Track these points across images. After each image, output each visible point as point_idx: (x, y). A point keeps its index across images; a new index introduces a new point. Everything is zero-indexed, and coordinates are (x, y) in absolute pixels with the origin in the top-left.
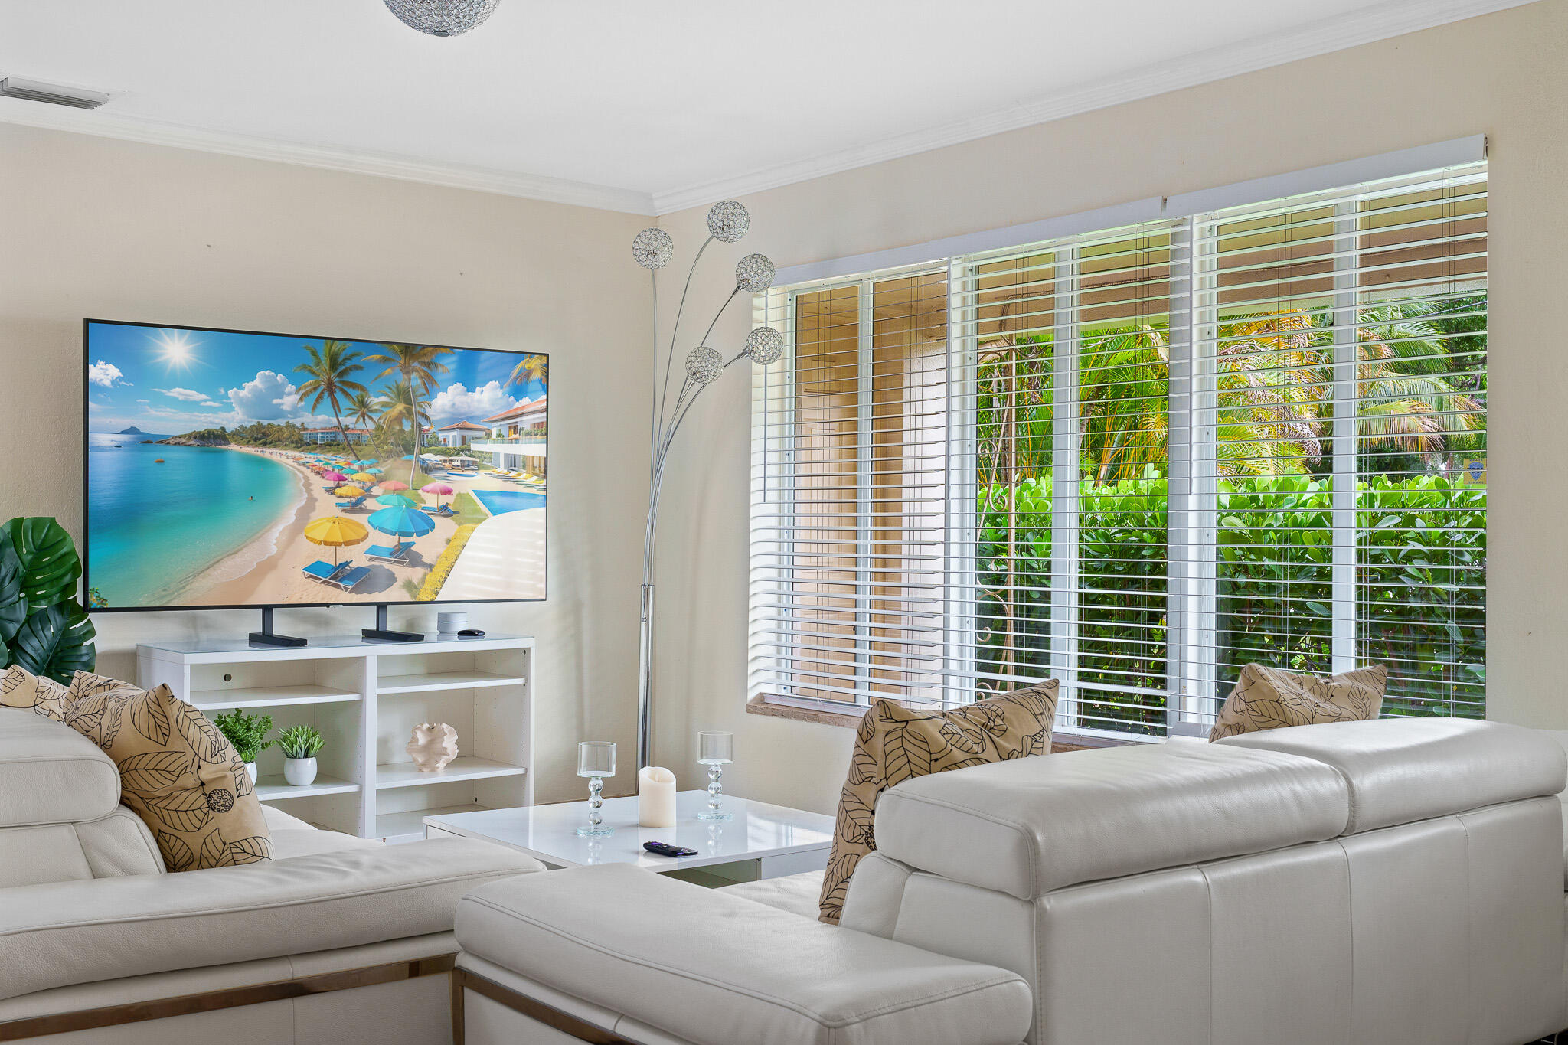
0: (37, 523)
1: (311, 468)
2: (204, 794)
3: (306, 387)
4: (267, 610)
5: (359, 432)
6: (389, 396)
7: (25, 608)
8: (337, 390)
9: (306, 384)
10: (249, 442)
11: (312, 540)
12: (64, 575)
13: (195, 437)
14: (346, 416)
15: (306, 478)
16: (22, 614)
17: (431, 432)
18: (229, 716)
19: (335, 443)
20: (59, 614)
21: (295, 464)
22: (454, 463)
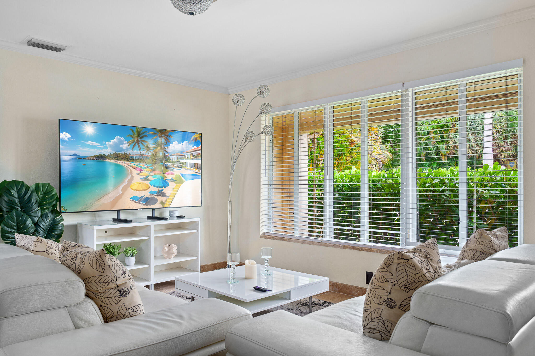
0: (44, 185)
1: (132, 167)
2: (119, 290)
3: (130, 142)
4: (118, 211)
5: (147, 156)
6: (155, 145)
7: (40, 212)
8: (140, 143)
9: (130, 141)
10: (113, 158)
11: (132, 189)
12: (53, 201)
13: (96, 157)
14: (143, 151)
15: (131, 170)
16: (39, 215)
17: (168, 156)
18: (108, 245)
19: (139, 159)
20: (51, 214)
21: (127, 166)
22: (175, 165)
